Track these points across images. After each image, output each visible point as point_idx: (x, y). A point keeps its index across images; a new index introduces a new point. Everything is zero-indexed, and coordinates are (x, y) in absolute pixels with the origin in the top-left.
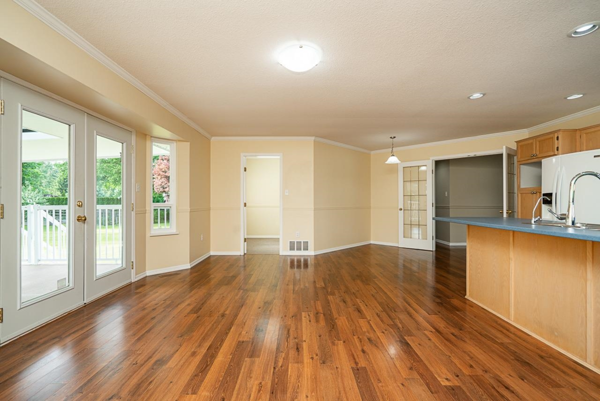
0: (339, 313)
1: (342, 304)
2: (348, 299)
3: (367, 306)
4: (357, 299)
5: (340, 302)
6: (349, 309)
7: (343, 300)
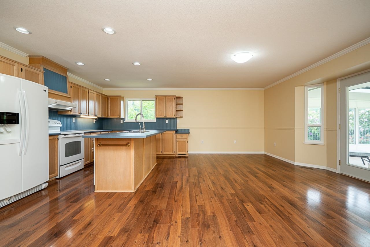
0: (225, 182)
1: (224, 187)
2: (220, 190)
3: (208, 186)
4: (214, 190)
5: (225, 188)
6: (219, 184)
7: (223, 189)
